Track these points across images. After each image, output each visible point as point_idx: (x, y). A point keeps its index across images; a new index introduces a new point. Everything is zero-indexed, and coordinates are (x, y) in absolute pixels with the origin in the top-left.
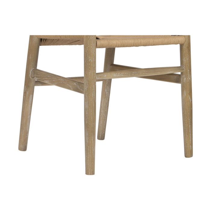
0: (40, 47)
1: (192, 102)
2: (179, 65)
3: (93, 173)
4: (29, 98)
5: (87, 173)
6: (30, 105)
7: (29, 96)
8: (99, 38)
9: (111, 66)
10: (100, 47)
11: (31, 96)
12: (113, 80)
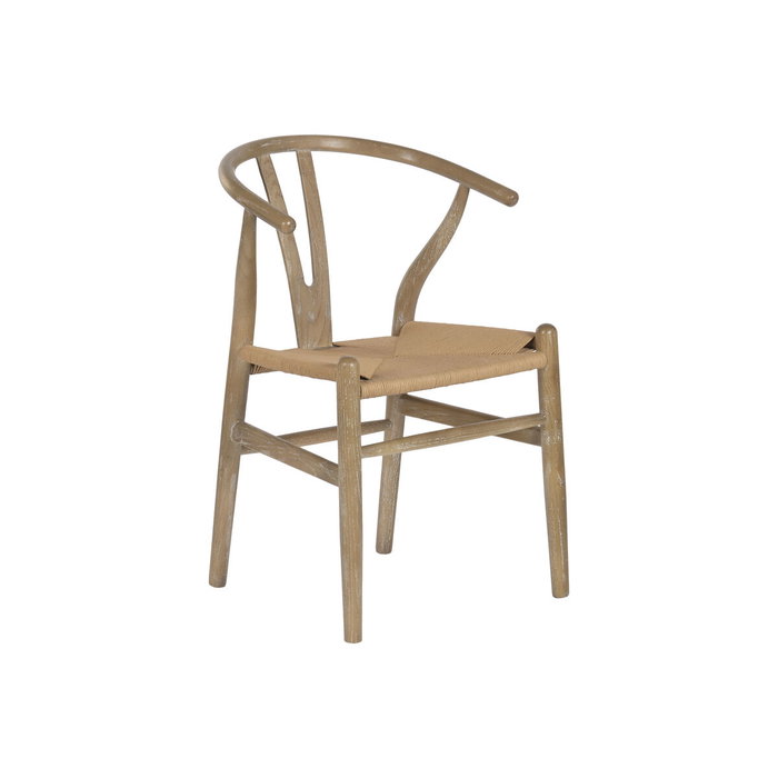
0: (251, 377)
1: (564, 484)
2: (537, 411)
3: (358, 639)
4: (229, 480)
5: (347, 639)
6: (231, 496)
7: (230, 475)
8: (367, 376)
9: (402, 401)
10: (368, 397)
11: (234, 476)
12: (404, 454)
